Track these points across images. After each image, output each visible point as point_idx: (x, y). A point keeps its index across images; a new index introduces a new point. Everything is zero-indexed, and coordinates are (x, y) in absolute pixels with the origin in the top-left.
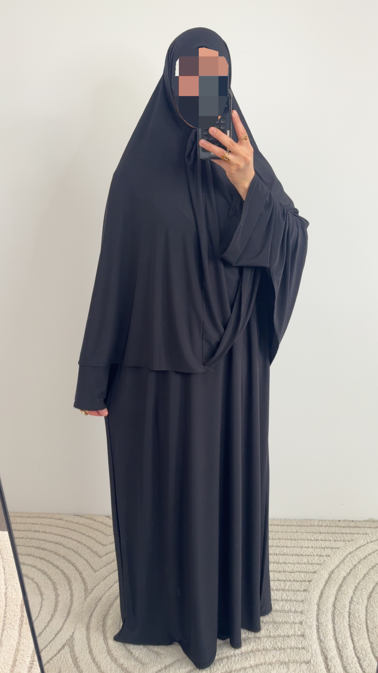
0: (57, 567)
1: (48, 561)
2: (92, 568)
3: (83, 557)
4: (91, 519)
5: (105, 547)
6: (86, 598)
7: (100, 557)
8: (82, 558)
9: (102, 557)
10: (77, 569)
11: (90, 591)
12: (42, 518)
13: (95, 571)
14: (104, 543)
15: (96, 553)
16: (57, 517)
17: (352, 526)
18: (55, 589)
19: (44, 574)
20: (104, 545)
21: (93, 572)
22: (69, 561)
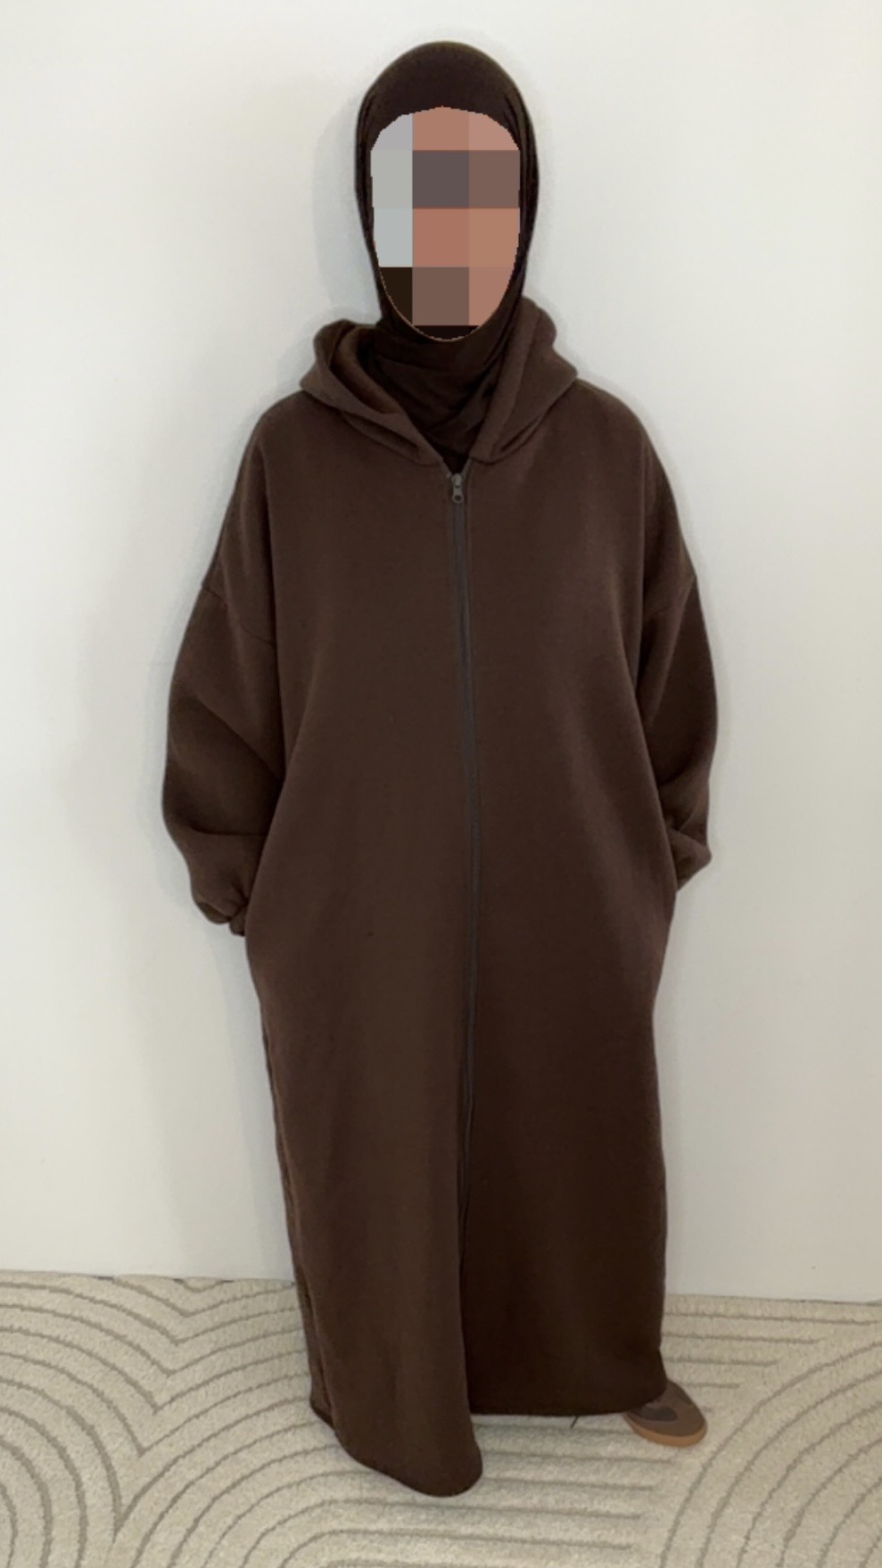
0: (52, 1441)
1: (30, 1422)
2: (135, 1442)
3: (115, 1408)
4: (141, 1290)
5: (172, 1377)
6: (117, 1530)
7: (156, 1409)
8: (112, 1409)
9: (161, 1408)
10: (99, 1445)
11: (123, 1510)
12: (19, 1286)
13: (142, 1451)
14: (169, 1365)
15: (148, 1396)
16: (57, 1283)
17: (780, 1315)
18: (46, 1503)
19: (17, 1459)
20: (169, 1373)
21: (135, 1452)
22: (79, 1420)
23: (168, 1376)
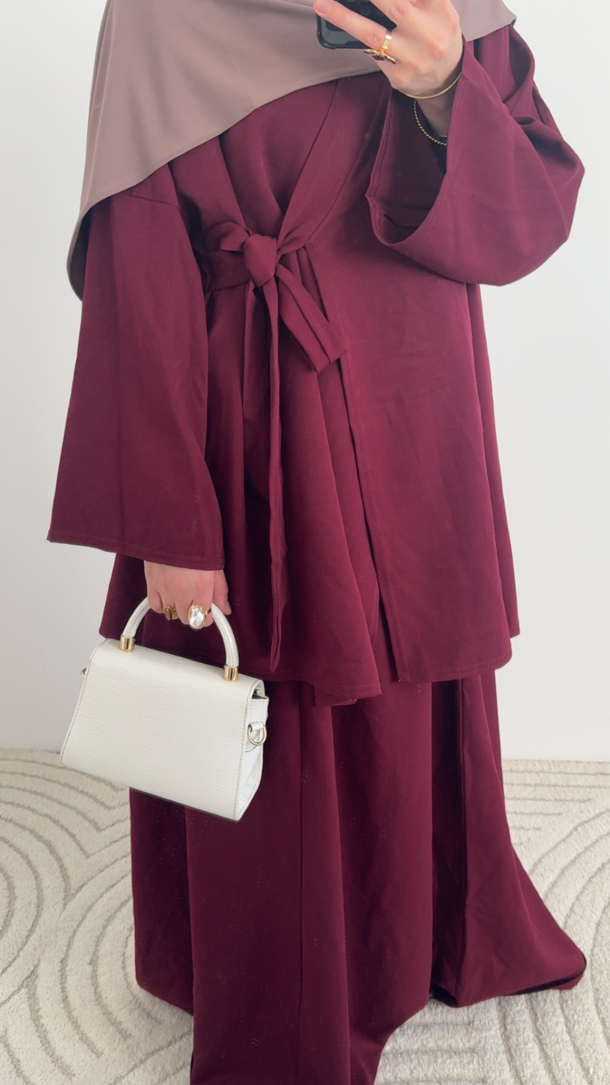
0: (18, 851)
2: (82, 849)
3: (67, 829)
6: (65, 905)
7: (98, 829)
8: (65, 831)
9: (104, 830)
10: (53, 851)
11: (72, 891)
13: (88, 857)
15: (92, 822)
16: (26, 756)
18: (11, 888)
20: (109, 808)
21: (83, 857)
22: (40, 838)
23: (109, 810)
